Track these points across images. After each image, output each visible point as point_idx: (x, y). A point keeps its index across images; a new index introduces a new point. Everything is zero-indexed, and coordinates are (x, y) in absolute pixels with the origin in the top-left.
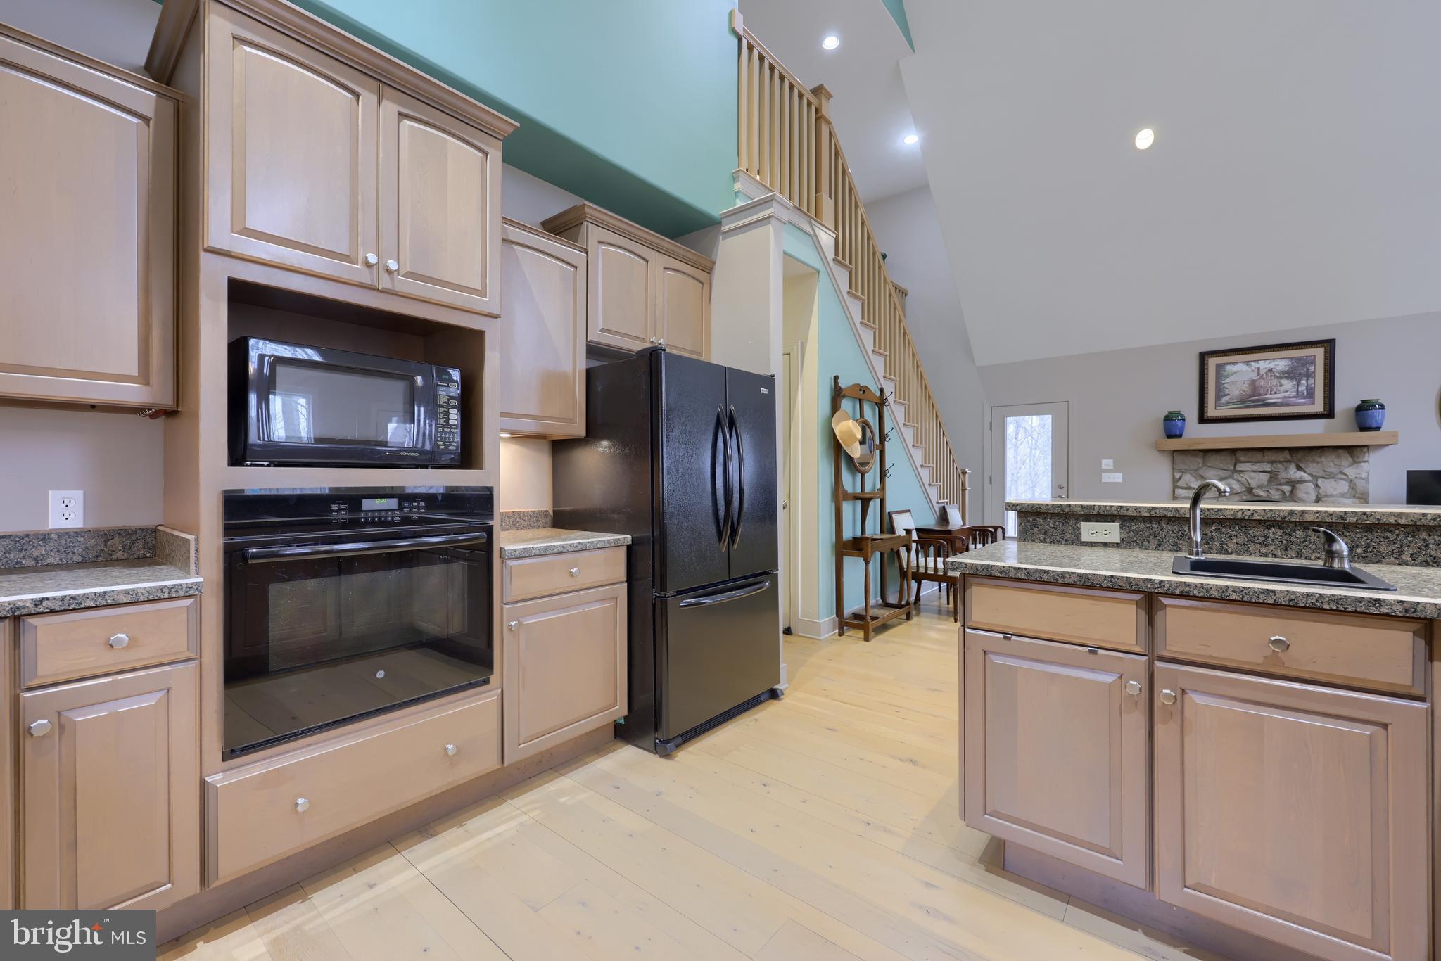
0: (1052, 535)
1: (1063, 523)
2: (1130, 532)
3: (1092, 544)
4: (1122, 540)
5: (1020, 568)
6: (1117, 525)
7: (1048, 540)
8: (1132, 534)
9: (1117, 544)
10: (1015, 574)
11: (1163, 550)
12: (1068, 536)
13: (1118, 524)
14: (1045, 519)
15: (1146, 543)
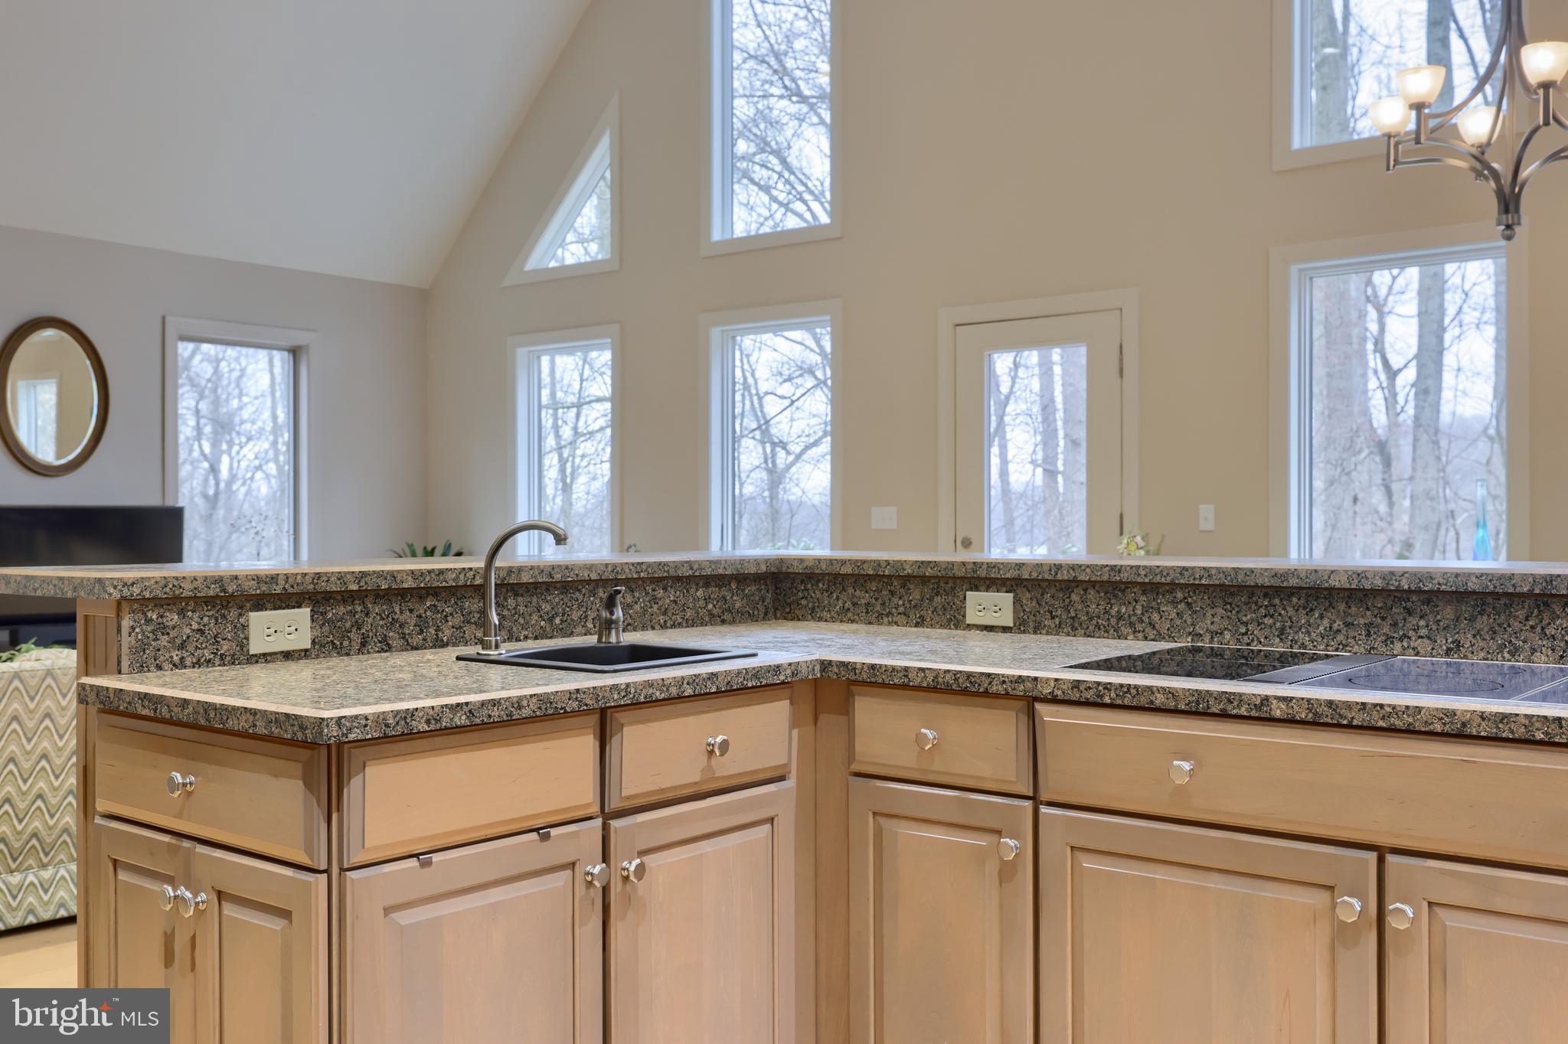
0: (197, 648)
1: (216, 619)
2: (323, 624)
3: (267, 658)
4: (313, 642)
5: (458, 705)
6: (306, 611)
7: (188, 661)
8: (326, 628)
9: (306, 650)
10: (452, 719)
11: (369, 653)
12: (225, 647)
13: (309, 609)
14: (182, 613)
15: (346, 643)
